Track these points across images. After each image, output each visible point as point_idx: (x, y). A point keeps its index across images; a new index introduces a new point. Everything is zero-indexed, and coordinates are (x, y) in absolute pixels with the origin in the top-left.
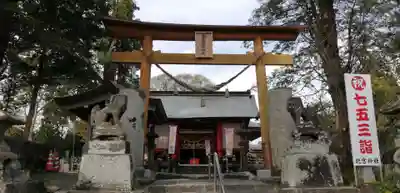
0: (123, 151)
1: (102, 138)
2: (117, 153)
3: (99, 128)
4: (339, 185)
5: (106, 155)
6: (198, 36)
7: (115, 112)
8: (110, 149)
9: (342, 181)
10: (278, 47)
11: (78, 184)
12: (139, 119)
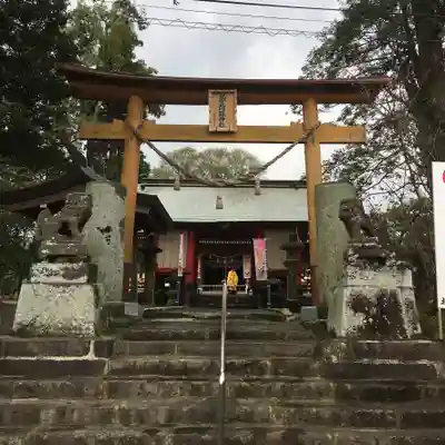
0: (84, 279)
1: (52, 259)
2: (74, 281)
3: (49, 243)
4: (415, 337)
5: (57, 285)
6: (213, 98)
7: (73, 219)
8: (64, 276)
9: (419, 331)
10: (348, 112)
11: (15, 327)
12: (116, 228)
